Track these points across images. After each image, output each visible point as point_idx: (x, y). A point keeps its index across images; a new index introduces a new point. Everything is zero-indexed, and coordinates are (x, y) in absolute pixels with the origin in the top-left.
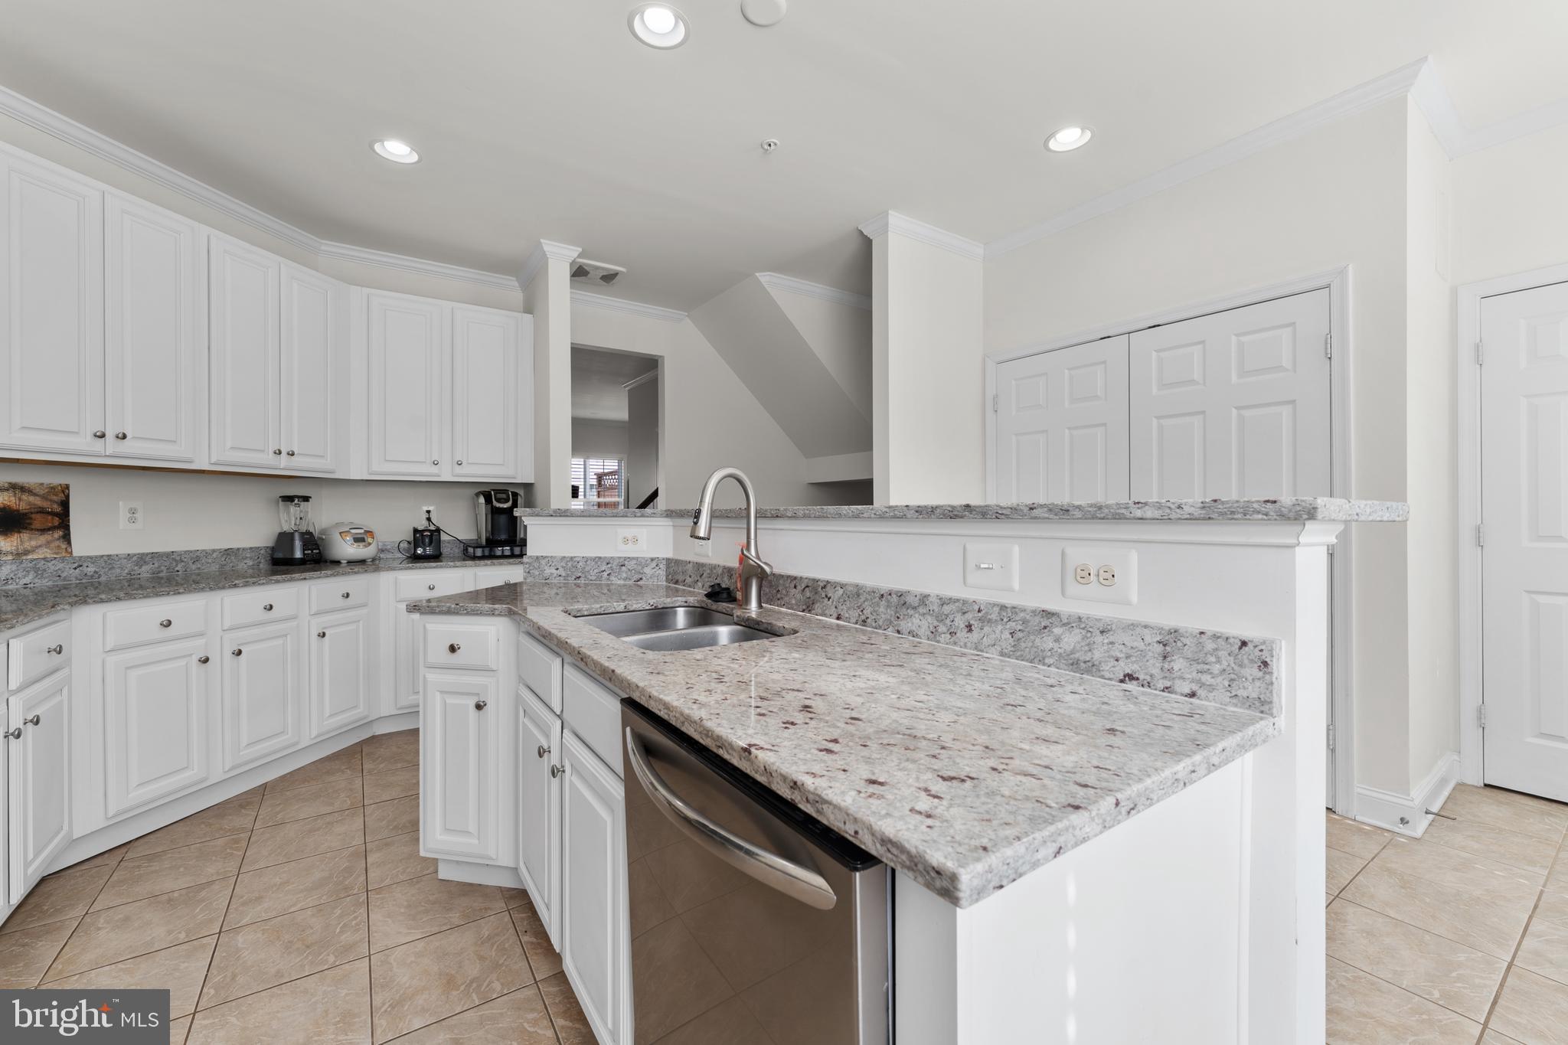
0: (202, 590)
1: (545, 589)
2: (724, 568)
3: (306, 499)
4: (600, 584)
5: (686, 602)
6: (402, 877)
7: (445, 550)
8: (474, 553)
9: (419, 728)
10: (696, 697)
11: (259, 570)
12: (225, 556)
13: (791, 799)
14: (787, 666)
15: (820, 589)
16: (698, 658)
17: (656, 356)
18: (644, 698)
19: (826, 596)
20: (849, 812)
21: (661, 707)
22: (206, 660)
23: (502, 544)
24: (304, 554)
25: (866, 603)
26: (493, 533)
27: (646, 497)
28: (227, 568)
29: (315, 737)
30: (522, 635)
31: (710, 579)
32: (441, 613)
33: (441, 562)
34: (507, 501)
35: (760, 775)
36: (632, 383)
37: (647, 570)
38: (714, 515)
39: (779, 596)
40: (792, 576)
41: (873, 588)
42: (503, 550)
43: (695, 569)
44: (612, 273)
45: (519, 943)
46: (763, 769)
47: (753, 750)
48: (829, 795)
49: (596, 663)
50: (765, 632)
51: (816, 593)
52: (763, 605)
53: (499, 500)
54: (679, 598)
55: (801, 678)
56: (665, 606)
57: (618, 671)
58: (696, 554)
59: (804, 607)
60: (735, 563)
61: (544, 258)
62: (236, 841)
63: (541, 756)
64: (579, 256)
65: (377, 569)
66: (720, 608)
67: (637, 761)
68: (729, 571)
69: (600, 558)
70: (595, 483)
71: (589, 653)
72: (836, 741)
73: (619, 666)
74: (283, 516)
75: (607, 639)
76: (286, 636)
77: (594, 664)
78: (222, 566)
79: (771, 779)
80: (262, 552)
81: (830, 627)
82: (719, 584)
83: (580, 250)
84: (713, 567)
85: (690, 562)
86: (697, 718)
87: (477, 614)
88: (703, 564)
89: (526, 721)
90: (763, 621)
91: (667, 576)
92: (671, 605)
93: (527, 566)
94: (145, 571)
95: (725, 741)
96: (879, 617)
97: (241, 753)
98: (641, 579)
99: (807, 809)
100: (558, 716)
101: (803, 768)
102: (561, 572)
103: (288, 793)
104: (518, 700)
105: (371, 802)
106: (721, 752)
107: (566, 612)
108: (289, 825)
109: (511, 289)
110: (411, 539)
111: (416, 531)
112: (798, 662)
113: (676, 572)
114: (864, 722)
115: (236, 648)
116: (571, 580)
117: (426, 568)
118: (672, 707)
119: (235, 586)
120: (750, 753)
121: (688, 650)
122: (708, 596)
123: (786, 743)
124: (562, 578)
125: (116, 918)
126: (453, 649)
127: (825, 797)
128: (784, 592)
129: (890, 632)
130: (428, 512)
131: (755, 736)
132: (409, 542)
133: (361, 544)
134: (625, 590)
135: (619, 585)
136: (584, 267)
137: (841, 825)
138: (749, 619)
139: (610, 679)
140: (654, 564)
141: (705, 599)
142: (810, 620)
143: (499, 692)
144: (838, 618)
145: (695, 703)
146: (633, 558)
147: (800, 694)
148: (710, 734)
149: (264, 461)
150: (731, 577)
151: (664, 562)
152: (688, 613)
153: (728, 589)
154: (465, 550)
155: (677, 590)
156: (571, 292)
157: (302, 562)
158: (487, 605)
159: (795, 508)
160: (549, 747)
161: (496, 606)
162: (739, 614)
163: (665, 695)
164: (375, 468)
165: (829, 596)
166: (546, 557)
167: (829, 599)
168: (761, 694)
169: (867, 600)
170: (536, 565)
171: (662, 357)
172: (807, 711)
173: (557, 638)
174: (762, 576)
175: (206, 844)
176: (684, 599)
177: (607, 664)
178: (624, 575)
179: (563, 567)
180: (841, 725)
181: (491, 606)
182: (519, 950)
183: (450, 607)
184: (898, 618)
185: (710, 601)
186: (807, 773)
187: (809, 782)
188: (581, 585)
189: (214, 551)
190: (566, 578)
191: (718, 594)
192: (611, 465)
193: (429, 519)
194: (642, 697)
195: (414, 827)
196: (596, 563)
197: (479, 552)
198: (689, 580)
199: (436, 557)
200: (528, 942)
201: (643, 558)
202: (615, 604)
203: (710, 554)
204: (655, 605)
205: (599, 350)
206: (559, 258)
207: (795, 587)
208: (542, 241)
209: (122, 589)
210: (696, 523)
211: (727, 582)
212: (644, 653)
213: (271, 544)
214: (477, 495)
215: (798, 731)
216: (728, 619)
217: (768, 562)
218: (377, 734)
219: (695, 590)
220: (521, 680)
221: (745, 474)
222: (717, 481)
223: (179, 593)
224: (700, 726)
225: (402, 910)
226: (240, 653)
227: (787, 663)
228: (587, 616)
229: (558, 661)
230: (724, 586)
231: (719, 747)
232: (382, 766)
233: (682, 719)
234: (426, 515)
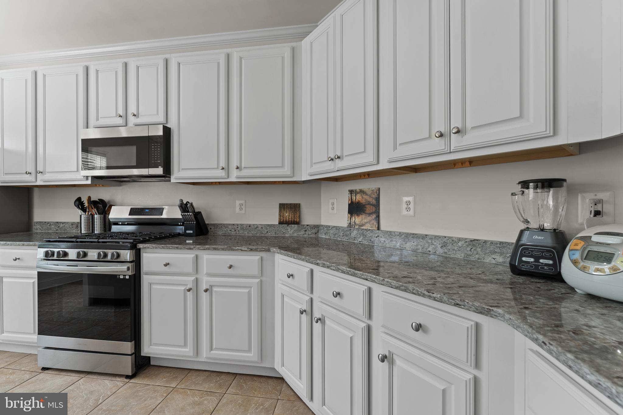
12: (470, 247)
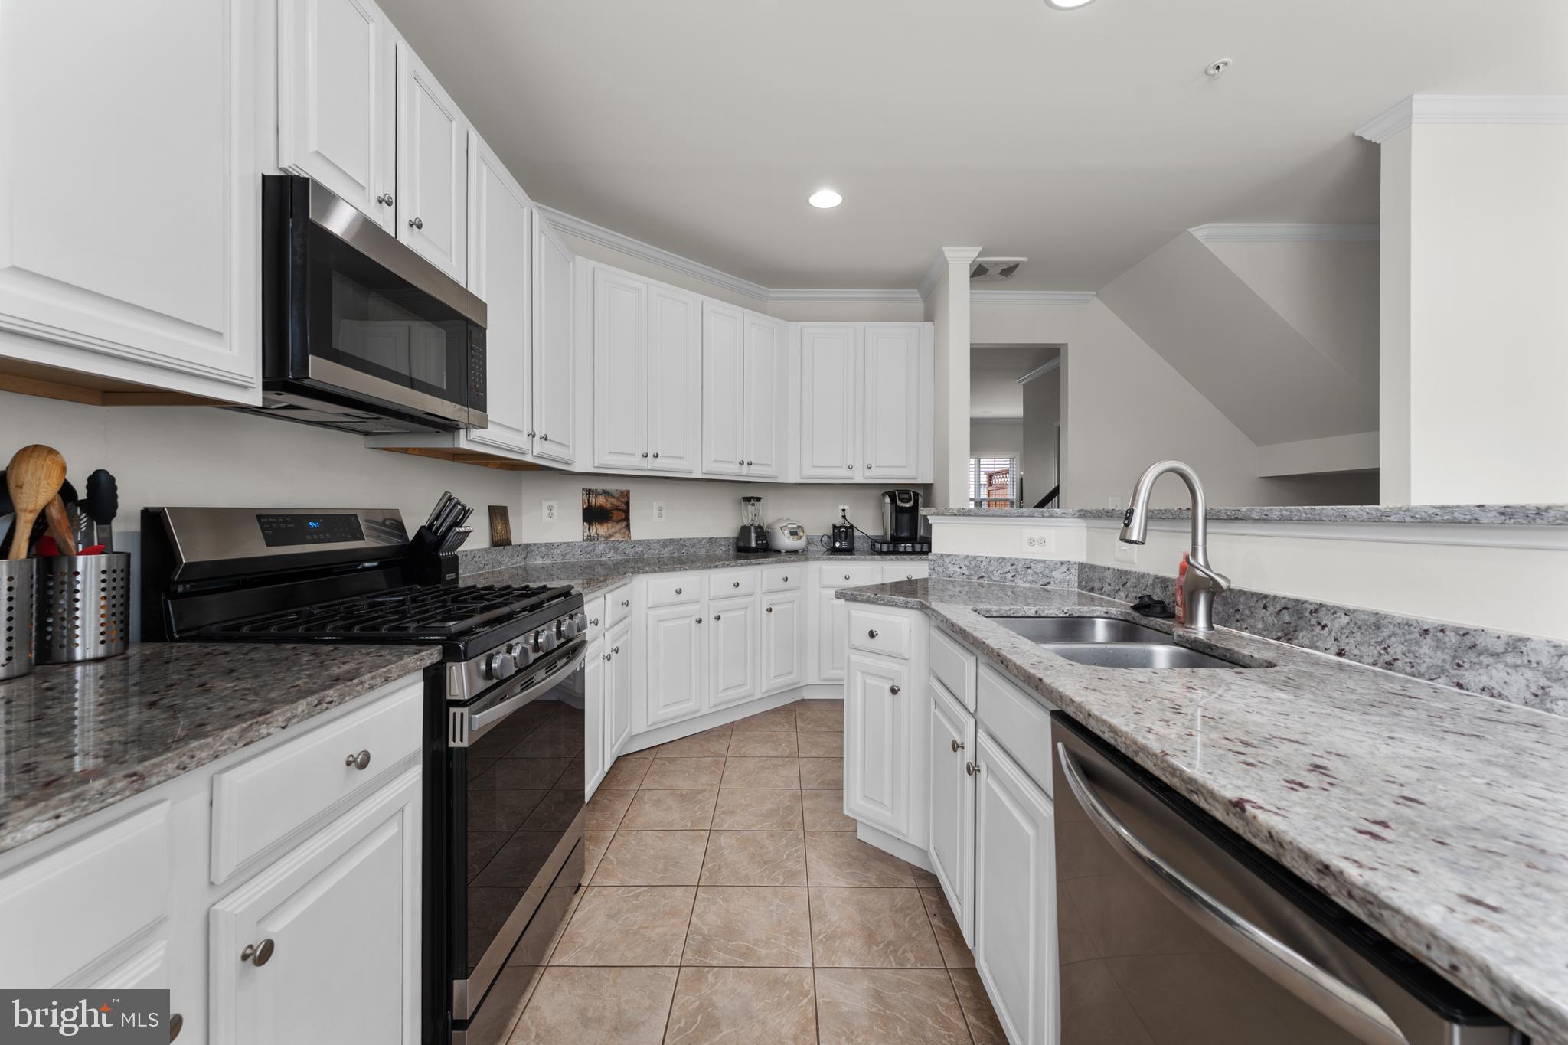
0: (698, 568)
1: (950, 587)
2: (1156, 577)
3: (758, 499)
4: (1004, 586)
5: (1107, 613)
6: (829, 828)
7: (857, 544)
8: (881, 548)
9: (843, 700)
10: (1150, 726)
11: (729, 555)
13: (1319, 886)
14: (1270, 707)
15: (1307, 614)
16: (1140, 679)
17: (1059, 344)
18: (1081, 715)
19: (1319, 624)
20: (1438, 934)
21: (1104, 729)
22: (700, 621)
23: (905, 541)
24: (757, 544)
25: (1393, 639)
26: (896, 531)
27: (1044, 496)
28: (711, 552)
29: (766, 692)
30: (932, 628)
31: (1135, 590)
32: (862, 601)
33: (854, 555)
34: (909, 500)
35: (1262, 841)
36: (1028, 377)
37: (1057, 575)
38: (1151, 516)
39: (1238, 617)
40: (1261, 594)
41: (1408, 619)
42: (905, 547)
43: (1116, 576)
44: (1012, 265)
45: (928, 923)
46: (1267, 835)
47: (1248, 807)
48: (1395, 899)
49: (1019, 668)
50: (1222, 659)
51: (1301, 618)
52: (1215, 626)
53: (902, 500)
54: (1099, 608)
55: (1299, 727)
56: (1082, 615)
57: (1047, 680)
58: (1116, 560)
59: (1279, 634)
60: (1174, 574)
61: (945, 265)
62: (718, 763)
63: (955, 750)
64: (979, 255)
65: (807, 559)
66: (1152, 624)
67: (1075, 782)
68: (1164, 582)
69: (1004, 559)
70: (986, 483)
71: (1010, 656)
72: (1384, 824)
73: (1047, 676)
74: (744, 513)
75: (1026, 644)
76: (747, 608)
77: (1017, 669)
78: (708, 550)
79: (1281, 851)
80: (731, 541)
81: (1326, 664)
82: (1150, 596)
83: (981, 248)
84: (1140, 576)
85: (1109, 569)
86: (1158, 751)
87: (892, 605)
88: (1126, 571)
89: (937, 712)
90: (1219, 645)
91: (1080, 582)
92: (1088, 615)
93: (932, 563)
94: (666, 552)
95: (1202, 786)
96: (1418, 661)
97: (720, 695)
98: (1049, 583)
99: (1350, 906)
100: (971, 714)
101: (1337, 850)
102: (964, 570)
103: (748, 733)
104: (930, 690)
105: (804, 756)
106: (1195, 798)
107: (976, 611)
108: (749, 759)
109: (914, 301)
110: (830, 533)
111: (834, 527)
112: (1289, 704)
113: (1090, 578)
114: (1430, 808)
115: (717, 614)
116: (974, 580)
117: (843, 560)
118: (1121, 731)
119: (717, 566)
120: (1243, 810)
121: (1125, 668)
122: (1135, 608)
123: (1298, 809)
124: (964, 577)
125: (654, 798)
126: (872, 635)
127: (1387, 901)
128: (1247, 612)
129: (1441, 684)
130: (844, 510)
131: (1246, 789)
132: (829, 537)
133: (795, 537)
134: (1031, 594)
135: (1025, 588)
136: (985, 266)
137: (1422, 949)
138: (1196, 641)
139: (1037, 687)
140: (1064, 568)
141: (1131, 611)
142: (1290, 652)
143: (913, 681)
144: (1340, 653)
145: (1149, 732)
146: (1041, 561)
147: (1302, 747)
148: (1178, 773)
149: (731, 470)
150: (1165, 588)
151: (1076, 567)
152: (1108, 625)
153: (1161, 602)
154: (873, 545)
155: (1093, 599)
156: (971, 293)
157: (756, 550)
158: (901, 598)
159: (1266, 508)
160: (963, 744)
161: (909, 599)
162: (1181, 633)
163: (1111, 717)
164: (805, 474)
165: (1323, 623)
166: (950, 555)
167: (1324, 627)
168: (1241, 738)
169: (1394, 634)
170: (941, 562)
171: (1065, 345)
172: (1321, 773)
173: (973, 637)
174: (1213, 590)
175: (700, 759)
176: (1104, 609)
177: (1032, 671)
178: (1030, 578)
179: (966, 566)
180: (1386, 802)
181: (905, 599)
182: (929, 931)
183: (869, 597)
184: (1459, 665)
185: (1137, 614)
186: (1346, 858)
187: (1352, 872)
188: (985, 585)
189: (703, 539)
190: (969, 576)
191: (1146, 606)
192: (1003, 463)
193: (844, 517)
194: (1079, 713)
195: (836, 787)
196: (1000, 563)
197: (885, 548)
198: (1107, 588)
199: (850, 551)
200: (937, 926)
201: (1052, 561)
202: (1025, 607)
203: (1136, 561)
204: (1070, 613)
205: (997, 346)
206: (960, 260)
207: (1265, 607)
208: (944, 248)
209: (655, 564)
210: (1127, 525)
211: (1160, 594)
212: (1072, 665)
213: (735, 535)
214: (884, 495)
215: (1313, 797)
216: (1166, 637)
217: (1224, 575)
218: (806, 698)
219: (1116, 600)
220: (932, 672)
221: (1195, 470)
222: (1155, 476)
223: (686, 569)
224: (1162, 762)
225: (831, 857)
226: (719, 618)
227: (1268, 703)
228: (996, 617)
229: (973, 659)
230: (1155, 598)
231: (1192, 791)
232: (810, 726)
233: (1135, 748)
234: (841, 514)
